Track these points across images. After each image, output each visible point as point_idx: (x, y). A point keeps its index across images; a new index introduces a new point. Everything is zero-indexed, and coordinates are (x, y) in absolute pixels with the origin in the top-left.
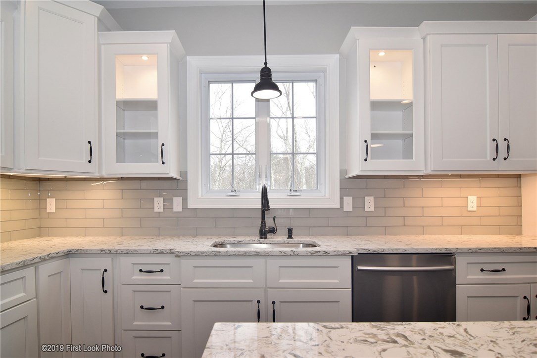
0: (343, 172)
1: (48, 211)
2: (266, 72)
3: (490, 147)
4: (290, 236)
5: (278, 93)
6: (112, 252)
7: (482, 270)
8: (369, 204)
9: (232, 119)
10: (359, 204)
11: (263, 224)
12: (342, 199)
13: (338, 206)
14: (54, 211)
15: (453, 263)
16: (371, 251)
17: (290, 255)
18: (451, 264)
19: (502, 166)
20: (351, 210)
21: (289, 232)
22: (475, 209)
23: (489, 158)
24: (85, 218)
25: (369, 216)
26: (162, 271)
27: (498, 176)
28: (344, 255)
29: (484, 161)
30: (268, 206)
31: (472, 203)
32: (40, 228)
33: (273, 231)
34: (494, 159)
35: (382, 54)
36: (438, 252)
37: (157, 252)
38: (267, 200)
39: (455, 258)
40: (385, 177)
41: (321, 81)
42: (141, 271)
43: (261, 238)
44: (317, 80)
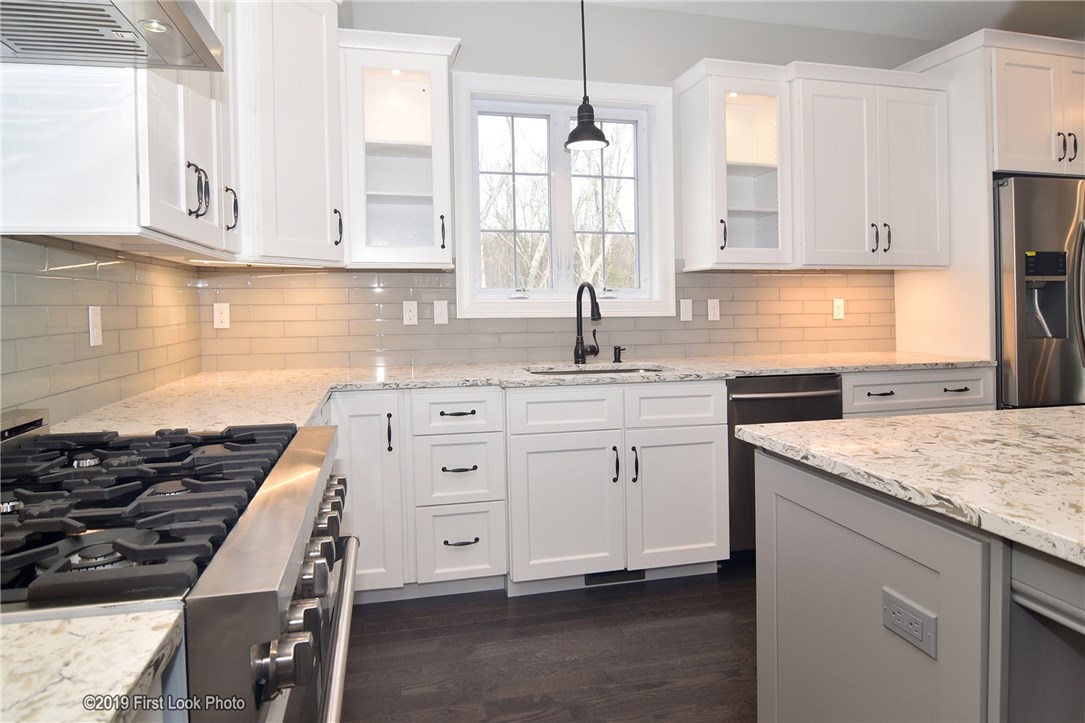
0: (680, 263)
1: (217, 325)
2: (586, 112)
3: (868, 234)
4: (617, 359)
5: (605, 144)
6: (401, 386)
7: (869, 394)
8: (714, 310)
9: (514, 174)
10: (700, 312)
11: (580, 342)
12: (678, 303)
13: (673, 313)
14: (227, 325)
15: (839, 386)
16: (747, 374)
17: (655, 381)
18: (837, 388)
19: (881, 261)
20: (690, 319)
21: (615, 352)
22: (842, 317)
23: (867, 250)
24: (284, 337)
25: (714, 327)
26: (473, 412)
27: (868, 272)
28: (719, 378)
29: (860, 253)
30: (599, 314)
31: (839, 308)
32: (200, 356)
33: (594, 351)
34: (873, 251)
35: (733, 95)
36: (822, 372)
37: (468, 384)
38: (597, 304)
39: (841, 380)
40: (733, 272)
41: (643, 124)
42: (442, 414)
43: (577, 362)
44: (636, 122)
